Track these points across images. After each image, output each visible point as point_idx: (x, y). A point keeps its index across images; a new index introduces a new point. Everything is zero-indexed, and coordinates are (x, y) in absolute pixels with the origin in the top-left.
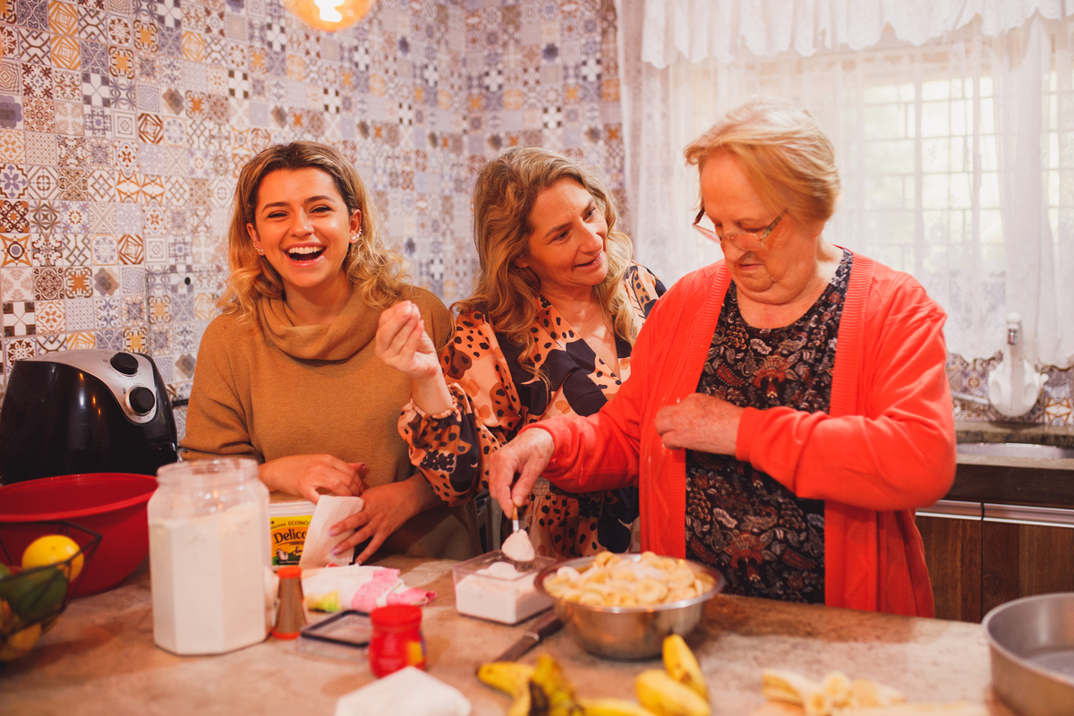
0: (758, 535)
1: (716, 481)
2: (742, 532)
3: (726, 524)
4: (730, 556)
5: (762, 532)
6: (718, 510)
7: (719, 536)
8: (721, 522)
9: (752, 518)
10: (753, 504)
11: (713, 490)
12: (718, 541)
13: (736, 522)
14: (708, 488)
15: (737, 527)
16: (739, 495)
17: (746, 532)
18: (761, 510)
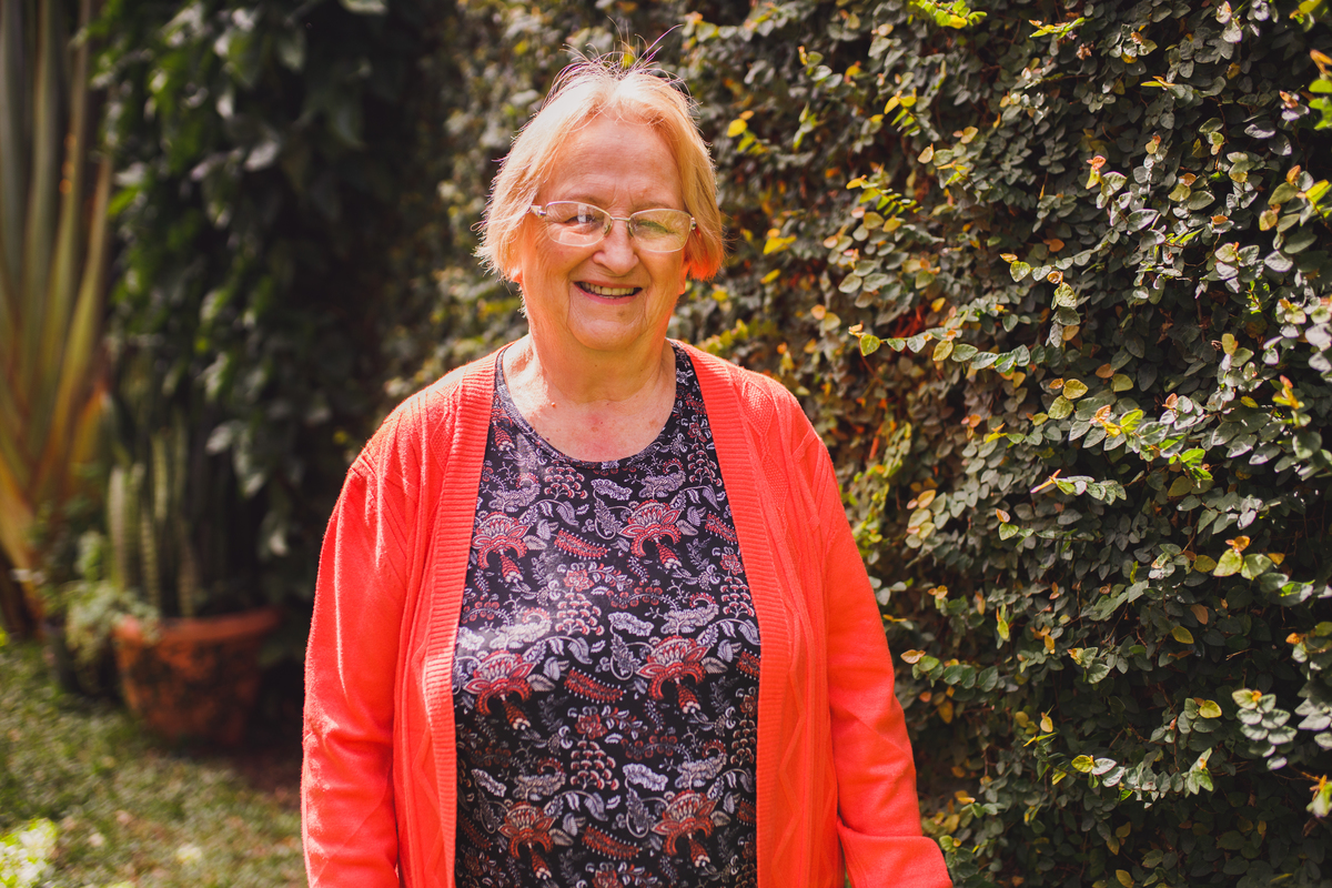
0: (703, 790)
1: (617, 720)
2: (678, 792)
3: (650, 786)
4: (663, 838)
5: (709, 783)
6: (630, 766)
7: (641, 809)
8: (640, 785)
9: (690, 765)
10: (688, 742)
11: (614, 735)
12: (641, 818)
13: (666, 780)
14: (605, 736)
15: (669, 786)
16: (661, 733)
17: (685, 790)
18: (701, 750)
